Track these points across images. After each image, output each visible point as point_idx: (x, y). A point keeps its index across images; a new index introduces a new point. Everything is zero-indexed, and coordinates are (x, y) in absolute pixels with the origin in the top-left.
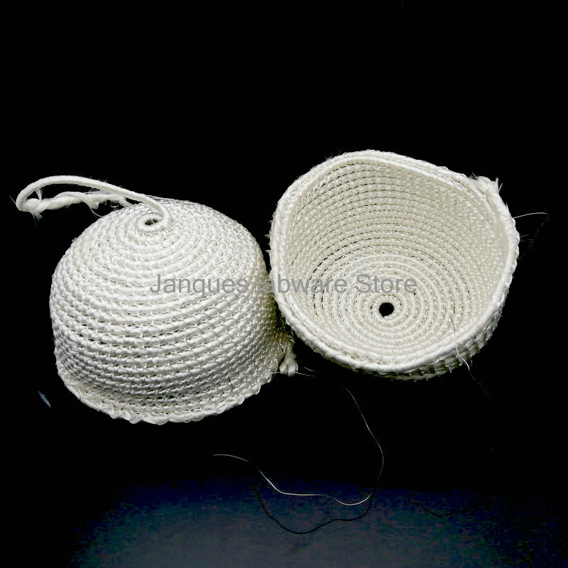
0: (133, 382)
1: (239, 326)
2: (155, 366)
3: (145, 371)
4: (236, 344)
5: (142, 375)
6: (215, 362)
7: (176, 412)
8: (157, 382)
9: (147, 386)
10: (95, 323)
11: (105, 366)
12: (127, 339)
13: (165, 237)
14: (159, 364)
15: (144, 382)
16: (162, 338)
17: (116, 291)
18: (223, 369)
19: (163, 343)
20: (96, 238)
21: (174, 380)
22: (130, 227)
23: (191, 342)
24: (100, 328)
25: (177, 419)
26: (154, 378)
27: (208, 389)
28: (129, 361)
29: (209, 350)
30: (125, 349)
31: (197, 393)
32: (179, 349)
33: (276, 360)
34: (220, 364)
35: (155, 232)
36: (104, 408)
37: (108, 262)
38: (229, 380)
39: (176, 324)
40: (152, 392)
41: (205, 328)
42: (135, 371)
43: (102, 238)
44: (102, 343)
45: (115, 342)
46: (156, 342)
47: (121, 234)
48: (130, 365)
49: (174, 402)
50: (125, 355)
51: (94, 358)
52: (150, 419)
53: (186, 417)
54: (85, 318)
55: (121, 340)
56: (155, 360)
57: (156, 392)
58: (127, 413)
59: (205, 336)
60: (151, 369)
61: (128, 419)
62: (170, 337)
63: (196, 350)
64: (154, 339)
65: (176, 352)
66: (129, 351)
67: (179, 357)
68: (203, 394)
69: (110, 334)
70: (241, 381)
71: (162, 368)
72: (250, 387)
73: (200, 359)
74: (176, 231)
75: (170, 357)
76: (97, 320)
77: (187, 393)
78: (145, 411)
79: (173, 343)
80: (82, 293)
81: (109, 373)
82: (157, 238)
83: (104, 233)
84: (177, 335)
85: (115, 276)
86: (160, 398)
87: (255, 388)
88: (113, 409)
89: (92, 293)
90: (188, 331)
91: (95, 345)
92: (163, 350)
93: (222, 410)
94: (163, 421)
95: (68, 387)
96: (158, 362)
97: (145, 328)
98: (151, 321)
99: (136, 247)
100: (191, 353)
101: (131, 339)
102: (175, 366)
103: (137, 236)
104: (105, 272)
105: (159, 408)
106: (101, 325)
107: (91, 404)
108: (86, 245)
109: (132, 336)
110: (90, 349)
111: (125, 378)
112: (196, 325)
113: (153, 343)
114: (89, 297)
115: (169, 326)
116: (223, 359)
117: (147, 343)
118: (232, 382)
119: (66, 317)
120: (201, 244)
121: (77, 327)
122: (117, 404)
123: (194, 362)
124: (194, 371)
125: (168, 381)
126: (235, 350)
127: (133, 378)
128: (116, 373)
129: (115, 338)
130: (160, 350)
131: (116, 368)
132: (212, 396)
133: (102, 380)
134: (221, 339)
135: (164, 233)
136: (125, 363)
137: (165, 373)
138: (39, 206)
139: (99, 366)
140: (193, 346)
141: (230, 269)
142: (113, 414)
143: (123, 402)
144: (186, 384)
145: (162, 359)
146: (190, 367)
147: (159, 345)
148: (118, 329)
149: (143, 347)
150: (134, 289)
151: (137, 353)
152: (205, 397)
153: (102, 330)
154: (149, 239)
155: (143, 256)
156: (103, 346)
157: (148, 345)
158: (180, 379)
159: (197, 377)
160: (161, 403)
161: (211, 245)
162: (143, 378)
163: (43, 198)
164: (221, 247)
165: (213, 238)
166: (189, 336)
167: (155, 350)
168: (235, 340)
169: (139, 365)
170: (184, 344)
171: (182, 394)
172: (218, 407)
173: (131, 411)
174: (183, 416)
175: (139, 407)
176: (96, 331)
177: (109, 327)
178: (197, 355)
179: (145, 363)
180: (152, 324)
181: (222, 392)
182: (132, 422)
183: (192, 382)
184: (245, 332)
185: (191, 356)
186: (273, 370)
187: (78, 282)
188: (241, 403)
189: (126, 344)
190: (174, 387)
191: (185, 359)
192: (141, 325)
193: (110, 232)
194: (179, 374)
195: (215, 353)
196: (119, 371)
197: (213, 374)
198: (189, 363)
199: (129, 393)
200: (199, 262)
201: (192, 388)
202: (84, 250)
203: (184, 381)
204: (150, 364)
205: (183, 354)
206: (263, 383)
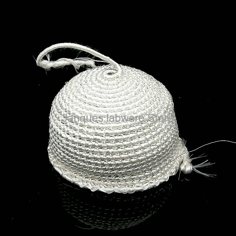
0: (97, 164)
1: (160, 136)
2: (111, 155)
3: (104, 157)
4: (158, 147)
5: (102, 159)
6: (145, 156)
7: (119, 186)
8: (111, 165)
9: (104, 167)
10: (77, 127)
11: (81, 153)
12: (96, 137)
13: (119, 82)
14: (113, 154)
15: (103, 165)
16: (116, 138)
17: (90, 109)
18: (149, 162)
19: (117, 141)
20: (79, 81)
21: (121, 164)
22: (99, 76)
23: (132, 142)
24: (80, 130)
25: (119, 191)
26: (109, 162)
27: (139, 173)
28: (95, 150)
29: (143, 148)
30: (94, 143)
31: (132, 175)
32: (125, 145)
33: (178, 162)
34: (148, 158)
35: (113, 79)
36: (76, 181)
37: (86, 93)
38: (151, 170)
39: (125, 130)
40: (106, 172)
41: (141, 134)
42: (98, 157)
43: (82, 81)
44: (80, 139)
45: (89, 138)
46: (112, 140)
47: (94, 79)
48: (96, 153)
49: (118, 179)
50: (94, 146)
51: (75, 148)
52: (103, 189)
53: (124, 190)
54: (72, 124)
55: (92, 137)
56: (111, 151)
57: (108, 172)
58: (90, 184)
59: (140, 139)
60: (108, 156)
61: (90, 188)
62: (120, 137)
63: (135, 147)
64: (111, 138)
65: (123, 147)
66: (96, 144)
67: (125, 150)
68: (135, 177)
69: (86, 133)
70: (158, 172)
71: (114, 156)
72: (163, 176)
73: (137, 153)
74: (125, 79)
75: (120, 150)
76: (78, 125)
77: (126, 174)
78: (100, 184)
79: (122, 141)
80: (71, 110)
81: (83, 157)
82: (115, 82)
83: (84, 79)
84: (124, 137)
85: (90, 101)
86: (110, 176)
87: (166, 177)
88: (82, 181)
89: (76, 110)
90: (131, 135)
91: (76, 140)
92: (116, 146)
93: (146, 188)
94: (110, 191)
95: (55, 168)
96: (113, 152)
97: (107, 131)
98: (110, 127)
99: (102, 86)
100: (132, 148)
101: (98, 137)
102: (122, 156)
103: (103, 80)
104: (84, 99)
105: (109, 183)
106: (81, 128)
107: (68, 178)
108: (73, 85)
109: (99, 135)
110: (73, 142)
111: (92, 161)
112: (136, 132)
113: (110, 140)
114: (75, 112)
115: (121, 131)
116: (150, 155)
117: (107, 140)
118: (153, 171)
119: (60, 123)
120: (139, 87)
121: (66, 129)
122: (84, 179)
123: (133, 154)
124: (133, 160)
125: (118, 165)
126: (158, 150)
127: (97, 161)
128: (87, 158)
129: (89, 136)
130: (114, 145)
131: (87, 155)
132: (140, 179)
133: (78, 162)
134: (150, 142)
135: (118, 79)
136: (93, 151)
137: (116, 159)
138: (48, 64)
139: (78, 153)
140: (133, 145)
141: (155, 102)
142: (81, 185)
143: (88, 178)
144: (128, 168)
145: (115, 151)
146: (131, 158)
147: (114, 142)
148: (91, 131)
149: (105, 142)
150: (101, 108)
151: (101, 146)
152: (137, 179)
153: (81, 131)
154: (110, 82)
155: (106, 91)
156: (81, 140)
157: (108, 141)
158: (125, 164)
159: (134, 165)
160: (111, 179)
161: (145, 88)
162: (103, 162)
163: (50, 60)
164: (150, 89)
165: (146, 84)
166: (132, 138)
167: (112, 144)
168: (158, 144)
169: (101, 153)
170: (128, 143)
171: (123, 175)
172: (144, 186)
173: (92, 184)
174: (123, 189)
175: (97, 182)
176: (78, 131)
177: (85, 129)
178: (136, 150)
179: (105, 152)
180: (111, 129)
181: (146, 177)
182: (92, 191)
183: (131, 167)
184: (164, 140)
185: (132, 151)
186: (176, 168)
187: (69, 104)
188: (157, 185)
189: (95, 140)
190: (120, 169)
191: (128, 152)
192: (104, 129)
193: (87, 78)
194: (124, 161)
195: (145, 150)
196: (89, 156)
197: (143, 164)
198: (130, 155)
199: (93, 171)
200: (138, 96)
201: (130, 171)
202: (72, 87)
203: (126, 166)
204: (108, 153)
205: (127, 149)
206: (171, 175)
